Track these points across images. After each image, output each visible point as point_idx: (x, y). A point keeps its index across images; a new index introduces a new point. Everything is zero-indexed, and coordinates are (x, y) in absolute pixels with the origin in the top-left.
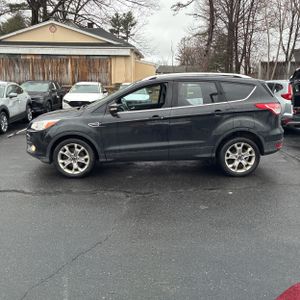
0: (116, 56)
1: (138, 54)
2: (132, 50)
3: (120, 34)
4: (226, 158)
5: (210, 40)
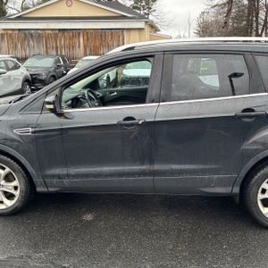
0: (130, 29)
1: (153, 27)
2: (146, 22)
4: (260, 196)
5: (229, 11)
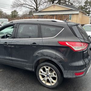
3: (88, 7)
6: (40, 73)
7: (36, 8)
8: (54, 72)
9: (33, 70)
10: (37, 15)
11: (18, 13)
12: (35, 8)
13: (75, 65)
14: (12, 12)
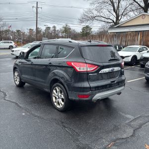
6: (53, 95)
7: (115, 21)
8: (63, 93)
9: (49, 91)
10: (114, 33)
11: (92, 30)
12: (113, 22)
13: (82, 86)
14: (83, 29)
